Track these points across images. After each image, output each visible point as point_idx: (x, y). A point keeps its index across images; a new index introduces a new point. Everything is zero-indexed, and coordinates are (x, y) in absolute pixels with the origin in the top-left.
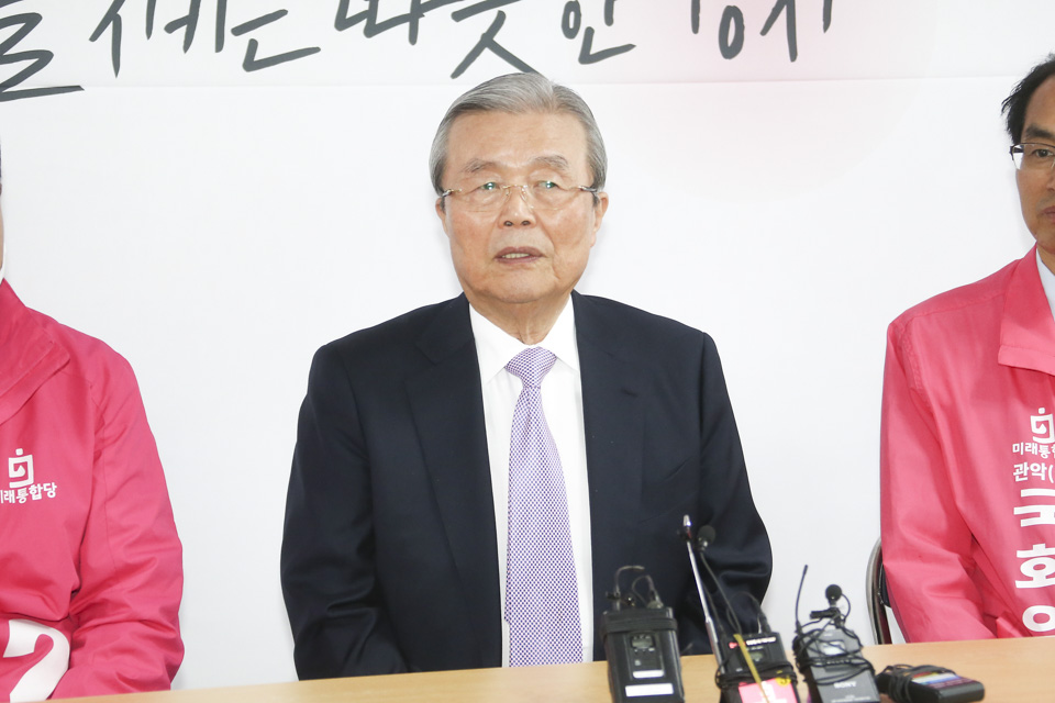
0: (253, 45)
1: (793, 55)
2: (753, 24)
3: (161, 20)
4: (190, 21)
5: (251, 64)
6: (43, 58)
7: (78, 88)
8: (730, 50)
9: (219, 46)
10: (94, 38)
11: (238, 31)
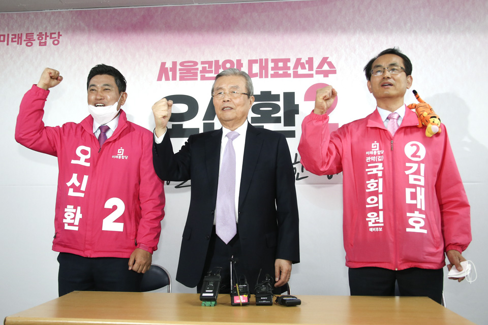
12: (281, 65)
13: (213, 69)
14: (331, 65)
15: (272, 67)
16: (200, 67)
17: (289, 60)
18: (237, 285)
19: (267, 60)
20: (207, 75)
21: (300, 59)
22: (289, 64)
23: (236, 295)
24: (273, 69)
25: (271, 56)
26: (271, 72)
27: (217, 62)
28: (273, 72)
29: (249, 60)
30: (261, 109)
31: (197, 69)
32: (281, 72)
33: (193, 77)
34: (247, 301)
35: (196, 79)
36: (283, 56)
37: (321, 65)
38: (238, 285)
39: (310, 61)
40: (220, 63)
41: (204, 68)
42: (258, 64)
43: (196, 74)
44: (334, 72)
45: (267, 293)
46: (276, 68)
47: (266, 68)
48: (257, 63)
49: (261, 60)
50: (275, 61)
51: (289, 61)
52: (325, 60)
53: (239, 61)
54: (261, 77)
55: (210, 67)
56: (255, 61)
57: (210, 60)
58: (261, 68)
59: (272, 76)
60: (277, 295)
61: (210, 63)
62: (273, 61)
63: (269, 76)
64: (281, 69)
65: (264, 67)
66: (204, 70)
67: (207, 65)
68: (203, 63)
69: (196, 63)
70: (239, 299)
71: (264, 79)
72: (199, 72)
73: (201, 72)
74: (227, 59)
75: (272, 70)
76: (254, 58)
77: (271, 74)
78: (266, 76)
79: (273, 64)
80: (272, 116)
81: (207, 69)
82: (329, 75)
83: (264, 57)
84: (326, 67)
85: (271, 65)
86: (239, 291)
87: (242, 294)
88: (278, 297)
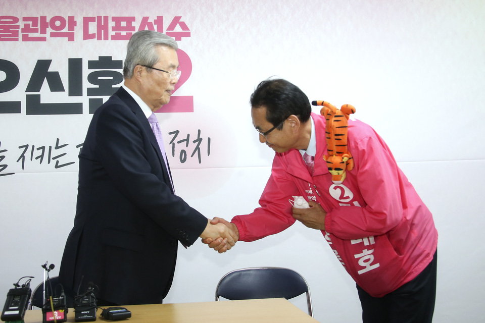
0: (58, 162)
1: (200, 162)
2: (189, 154)
3: (34, 157)
4: (42, 157)
5: (57, 166)
6: (5, 166)
7: (14, 173)
8: (183, 161)
9: (49, 162)
10: (17, 161)
11: (53, 159)
12: (123, 24)
13: (39, 27)
14: (183, 26)
15: (112, 27)
16: (21, 24)
17: (133, 19)
18: (51, 297)
19: (106, 18)
20: (31, 35)
21: (148, 18)
22: (133, 24)
23: (50, 310)
24: (114, 29)
25: (111, 13)
26: (111, 33)
27: (43, 19)
28: (114, 33)
29: (84, 18)
30: (99, 78)
31: (18, 27)
32: (124, 33)
33: (13, 37)
34: (63, 318)
35: (17, 40)
36: (126, 14)
37: (172, 26)
38: (53, 298)
39: (159, 21)
40: (48, 20)
41: (27, 26)
42: (96, 23)
43: (16, 33)
44: (188, 35)
45: (89, 306)
46: (117, 28)
47: (105, 27)
48: (95, 21)
49: (99, 18)
50: (117, 20)
51: (134, 21)
52: (176, 20)
53: (71, 19)
54: (99, 38)
55: (35, 24)
56: (92, 19)
57: (35, 16)
58: (100, 27)
59: (114, 38)
60: (103, 308)
61: (34, 20)
62: (114, 19)
63: (110, 38)
64: (123, 29)
65: (102, 27)
66: (27, 29)
67: (30, 23)
68: (25, 19)
69: (16, 20)
70: (53, 315)
71: (103, 41)
72: (20, 30)
73: (23, 30)
74: (57, 15)
75: (112, 31)
76: (90, 15)
77: (112, 36)
78: (106, 38)
79: (114, 23)
80: (113, 86)
81: (31, 27)
82: (182, 38)
83: (103, 15)
84: (178, 29)
85: (112, 24)
86: (54, 305)
87: (56, 309)
88: (104, 310)
